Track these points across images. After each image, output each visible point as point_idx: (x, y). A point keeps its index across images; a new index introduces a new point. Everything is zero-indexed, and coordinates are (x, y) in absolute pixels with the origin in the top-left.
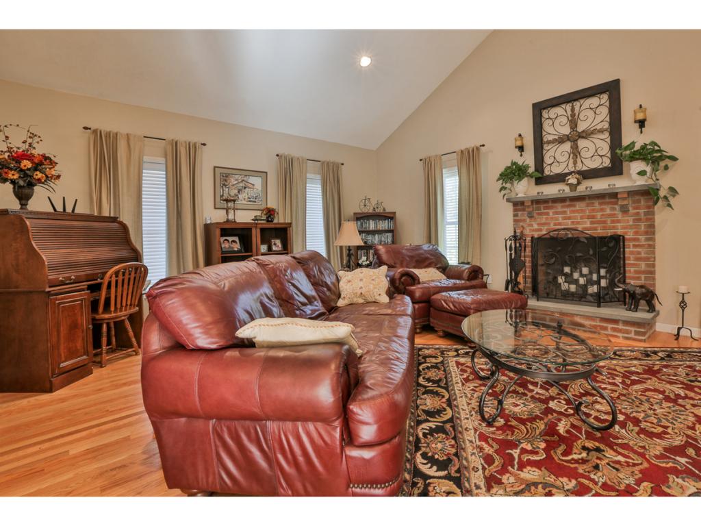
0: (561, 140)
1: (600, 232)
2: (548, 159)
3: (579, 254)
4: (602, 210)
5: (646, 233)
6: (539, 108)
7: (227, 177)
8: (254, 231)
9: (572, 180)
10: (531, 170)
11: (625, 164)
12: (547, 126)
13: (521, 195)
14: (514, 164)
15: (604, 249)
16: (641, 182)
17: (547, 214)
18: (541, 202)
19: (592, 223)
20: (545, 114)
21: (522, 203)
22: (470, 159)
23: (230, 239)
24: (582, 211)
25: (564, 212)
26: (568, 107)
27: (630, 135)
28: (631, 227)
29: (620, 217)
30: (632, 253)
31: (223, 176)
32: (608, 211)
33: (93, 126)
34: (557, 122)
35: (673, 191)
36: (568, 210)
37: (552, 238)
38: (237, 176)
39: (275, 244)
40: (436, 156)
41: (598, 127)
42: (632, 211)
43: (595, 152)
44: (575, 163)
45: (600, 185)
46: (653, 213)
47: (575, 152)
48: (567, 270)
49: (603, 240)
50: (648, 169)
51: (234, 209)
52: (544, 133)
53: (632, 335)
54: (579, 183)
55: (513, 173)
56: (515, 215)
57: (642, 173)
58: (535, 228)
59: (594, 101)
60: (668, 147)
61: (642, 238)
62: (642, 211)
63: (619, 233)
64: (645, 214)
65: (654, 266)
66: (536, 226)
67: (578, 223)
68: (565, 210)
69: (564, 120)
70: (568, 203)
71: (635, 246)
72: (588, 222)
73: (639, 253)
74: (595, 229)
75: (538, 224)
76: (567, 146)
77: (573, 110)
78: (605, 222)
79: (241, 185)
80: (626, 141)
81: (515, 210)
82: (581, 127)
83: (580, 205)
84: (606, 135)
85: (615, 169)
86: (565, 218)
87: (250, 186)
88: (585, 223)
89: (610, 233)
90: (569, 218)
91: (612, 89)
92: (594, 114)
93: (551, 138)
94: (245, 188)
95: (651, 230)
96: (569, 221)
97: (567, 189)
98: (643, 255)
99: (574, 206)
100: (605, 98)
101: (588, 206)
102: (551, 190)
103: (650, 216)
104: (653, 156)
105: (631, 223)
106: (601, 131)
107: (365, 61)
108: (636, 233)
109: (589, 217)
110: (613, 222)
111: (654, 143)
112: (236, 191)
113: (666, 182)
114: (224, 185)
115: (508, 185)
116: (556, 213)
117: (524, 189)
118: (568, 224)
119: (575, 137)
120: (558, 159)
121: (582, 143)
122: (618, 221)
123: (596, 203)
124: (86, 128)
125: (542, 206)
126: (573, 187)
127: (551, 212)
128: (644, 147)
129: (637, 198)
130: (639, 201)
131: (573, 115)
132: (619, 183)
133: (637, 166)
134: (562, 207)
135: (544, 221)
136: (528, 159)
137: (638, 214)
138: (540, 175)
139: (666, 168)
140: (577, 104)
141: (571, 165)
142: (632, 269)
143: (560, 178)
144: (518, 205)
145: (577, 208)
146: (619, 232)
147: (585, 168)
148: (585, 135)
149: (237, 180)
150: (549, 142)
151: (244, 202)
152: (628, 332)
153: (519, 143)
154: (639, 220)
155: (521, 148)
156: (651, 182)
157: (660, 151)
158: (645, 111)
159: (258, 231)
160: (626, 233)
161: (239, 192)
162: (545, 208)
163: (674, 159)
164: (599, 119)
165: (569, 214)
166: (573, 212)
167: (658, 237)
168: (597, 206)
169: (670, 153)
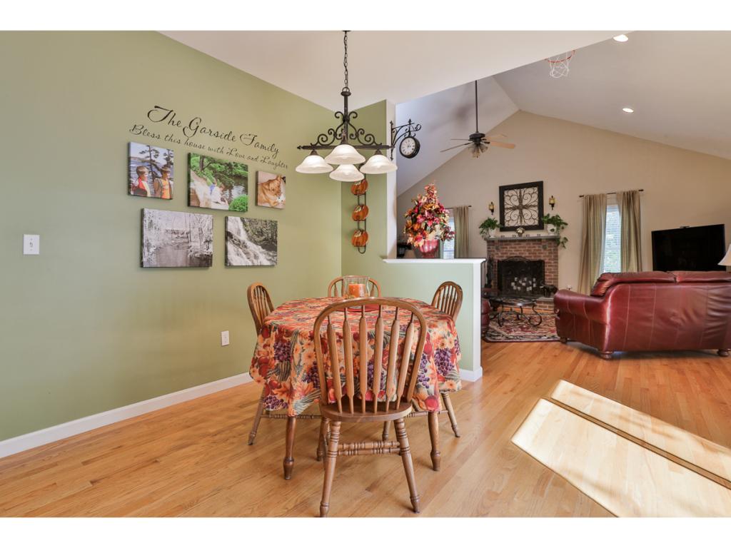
0: (514, 208)
1: (533, 258)
2: (507, 218)
3: (523, 270)
4: (534, 247)
5: (554, 259)
6: (503, 189)
9: (520, 231)
10: (498, 223)
11: (545, 225)
12: (507, 199)
13: (492, 237)
14: (489, 219)
15: (535, 267)
16: (552, 234)
18: (504, 241)
19: (529, 254)
20: (506, 193)
21: (493, 241)
22: (462, 213)
24: (524, 247)
25: (515, 248)
26: (518, 191)
27: (547, 210)
28: (547, 256)
29: (542, 251)
30: (548, 269)
32: (537, 248)
34: (512, 199)
35: (565, 239)
36: (517, 246)
37: (510, 262)
41: (533, 204)
42: (548, 248)
43: (531, 217)
44: (521, 221)
45: (533, 234)
46: (557, 250)
47: (521, 215)
48: (516, 279)
49: (535, 262)
50: (555, 228)
52: (505, 203)
53: (548, 308)
54: (523, 232)
55: (489, 224)
56: (489, 248)
57: (552, 230)
58: (499, 256)
59: (531, 190)
60: (564, 218)
61: (552, 262)
62: (552, 249)
64: (554, 250)
65: (557, 276)
66: (500, 255)
67: (523, 254)
69: (516, 198)
70: (517, 243)
71: (549, 266)
73: (551, 269)
74: (531, 257)
75: (502, 254)
76: (517, 212)
77: (520, 193)
78: (535, 253)
80: (545, 214)
81: (488, 245)
82: (525, 203)
83: (523, 244)
84: (536, 209)
85: (540, 227)
86: (516, 251)
88: (526, 253)
89: (538, 259)
90: (518, 251)
91: (539, 185)
92: (530, 197)
93: (509, 206)
95: (556, 258)
96: (518, 252)
97: (517, 235)
98: (553, 270)
99: (521, 244)
100: (536, 189)
101: (527, 245)
102: (509, 235)
103: (556, 251)
104: (557, 221)
105: (547, 254)
106: (534, 206)
108: (549, 260)
109: (528, 251)
110: (539, 253)
111: (558, 216)
113: (563, 235)
115: (485, 231)
116: (512, 248)
117: (494, 233)
118: (518, 254)
119: (521, 207)
120: (512, 218)
121: (525, 211)
122: (542, 253)
123: (531, 243)
125: (504, 243)
126: (520, 235)
127: (508, 247)
128: (553, 217)
129: (550, 242)
130: (551, 244)
131: (520, 195)
132: (543, 234)
133: (550, 227)
134: (515, 245)
135: (504, 252)
136: (496, 217)
137: (550, 250)
138: (503, 226)
139: (563, 228)
140: (523, 190)
141: (519, 222)
142: (548, 277)
143: (514, 229)
144: (491, 242)
145: (522, 246)
146: (542, 258)
147: (526, 225)
148: (526, 207)
150: (508, 209)
152: (546, 307)
153: (491, 208)
154: (551, 253)
155: (492, 211)
156: (556, 235)
157: (560, 220)
158: (554, 199)
160: (545, 259)
162: (507, 245)
163: (566, 224)
164: (533, 200)
165: (518, 249)
166: (520, 247)
167: (559, 261)
168: (532, 245)
169: (564, 221)
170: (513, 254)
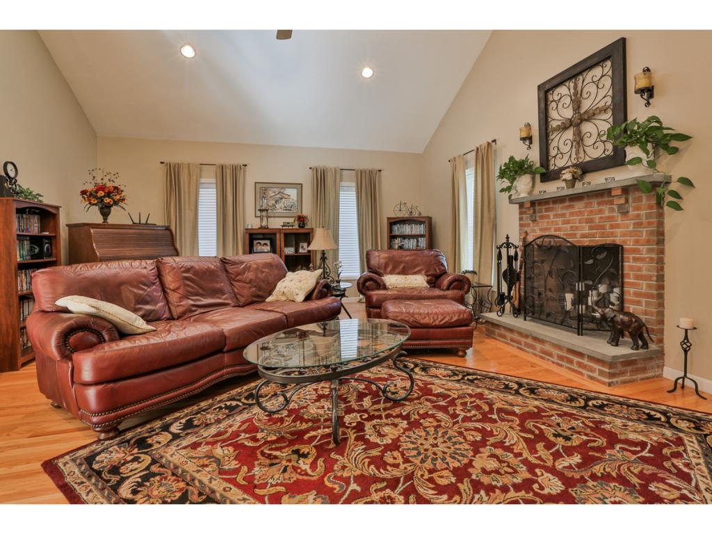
0: (564, 127)
1: (598, 240)
2: (552, 151)
4: (601, 211)
6: (544, 90)
7: (265, 190)
8: (278, 235)
9: (568, 175)
10: (536, 164)
12: (551, 111)
13: (522, 195)
15: (591, 262)
17: (548, 217)
18: (543, 203)
19: (591, 228)
20: (550, 96)
21: (527, 204)
23: (262, 242)
24: (580, 213)
25: (563, 215)
26: (571, 84)
27: (638, 112)
28: (631, 234)
29: (619, 221)
30: (631, 268)
31: (262, 189)
32: (607, 214)
33: (166, 160)
34: (561, 104)
36: (567, 212)
38: (274, 189)
39: (302, 247)
40: (460, 155)
41: (601, 104)
42: (632, 213)
43: (598, 138)
44: (577, 153)
45: (599, 179)
47: (578, 139)
49: (588, 251)
51: (268, 217)
52: (550, 120)
53: (596, 375)
56: (521, 219)
58: (538, 235)
59: (597, 72)
61: (644, 248)
62: (643, 213)
63: (618, 243)
64: (647, 216)
66: (538, 232)
67: (577, 228)
68: (565, 212)
69: (568, 100)
70: (567, 204)
71: (635, 259)
72: (586, 226)
73: (640, 269)
74: (593, 236)
75: (541, 230)
76: (571, 133)
78: (603, 227)
79: (278, 196)
81: (521, 213)
82: (586, 105)
83: (579, 206)
85: (617, 160)
86: (564, 222)
87: (286, 196)
88: (583, 228)
89: (609, 240)
90: (568, 222)
91: (615, 52)
92: (596, 88)
93: (556, 124)
94: (281, 199)
95: (659, 238)
96: (568, 226)
97: (563, 184)
98: (644, 272)
99: (572, 207)
100: (608, 65)
101: (586, 207)
102: (552, 189)
103: (653, 219)
105: (631, 228)
107: (367, 73)
108: (637, 242)
109: (587, 221)
110: (612, 227)
111: (654, 120)
112: (274, 202)
113: (672, 168)
114: (263, 197)
116: (556, 216)
117: (523, 185)
119: (578, 121)
120: (563, 150)
121: (584, 127)
122: (617, 226)
123: (595, 201)
124: (162, 163)
125: (543, 207)
126: (569, 183)
127: (551, 214)
128: (645, 125)
130: (640, 199)
131: (576, 94)
134: (562, 208)
135: (545, 225)
136: (534, 155)
137: (638, 216)
138: (544, 171)
140: (580, 79)
141: (574, 155)
142: (632, 290)
145: (576, 210)
146: (618, 240)
147: (588, 159)
148: (589, 117)
149: (274, 192)
150: (553, 130)
151: (280, 211)
154: (640, 224)
155: (528, 140)
157: (662, 129)
158: (650, 78)
159: (282, 235)
160: (625, 242)
161: (276, 202)
162: (547, 210)
163: (683, 138)
164: (602, 93)
165: (568, 217)
166: (572, 214)
167: (668, 247)
168: (596, 207)
169: (679, 130)
170: (559, 229)
